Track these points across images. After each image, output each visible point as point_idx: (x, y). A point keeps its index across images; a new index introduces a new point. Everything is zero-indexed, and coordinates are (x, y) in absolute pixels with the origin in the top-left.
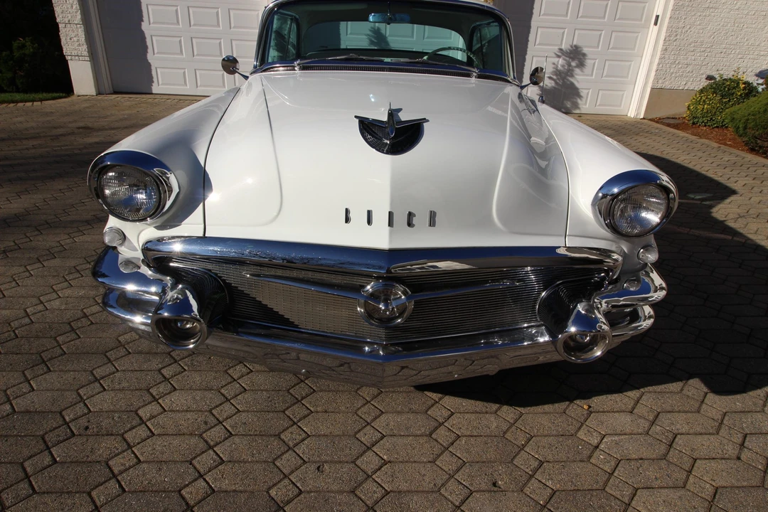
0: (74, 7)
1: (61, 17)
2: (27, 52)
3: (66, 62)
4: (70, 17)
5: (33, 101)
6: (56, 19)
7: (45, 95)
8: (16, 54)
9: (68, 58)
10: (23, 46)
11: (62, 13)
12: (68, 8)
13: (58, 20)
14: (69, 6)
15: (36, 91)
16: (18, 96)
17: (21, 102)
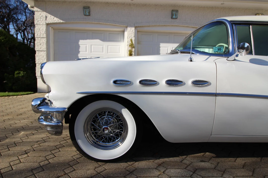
0: (44, 57)
1: (38, 61)
2: (20, 75)
3: (37, 79)
4: (41, 61)
5: (17, 95)
6: (35, 62)
7: (24, 93)
8: (16, 76)
9: (37, 77)
10: (19, 73)
11: (39, 59)
12: (41, 58)
13: (36, 63)
14: (42, 57)
15: (20, 91)
16: (11, 94)
17: (12, 96)
